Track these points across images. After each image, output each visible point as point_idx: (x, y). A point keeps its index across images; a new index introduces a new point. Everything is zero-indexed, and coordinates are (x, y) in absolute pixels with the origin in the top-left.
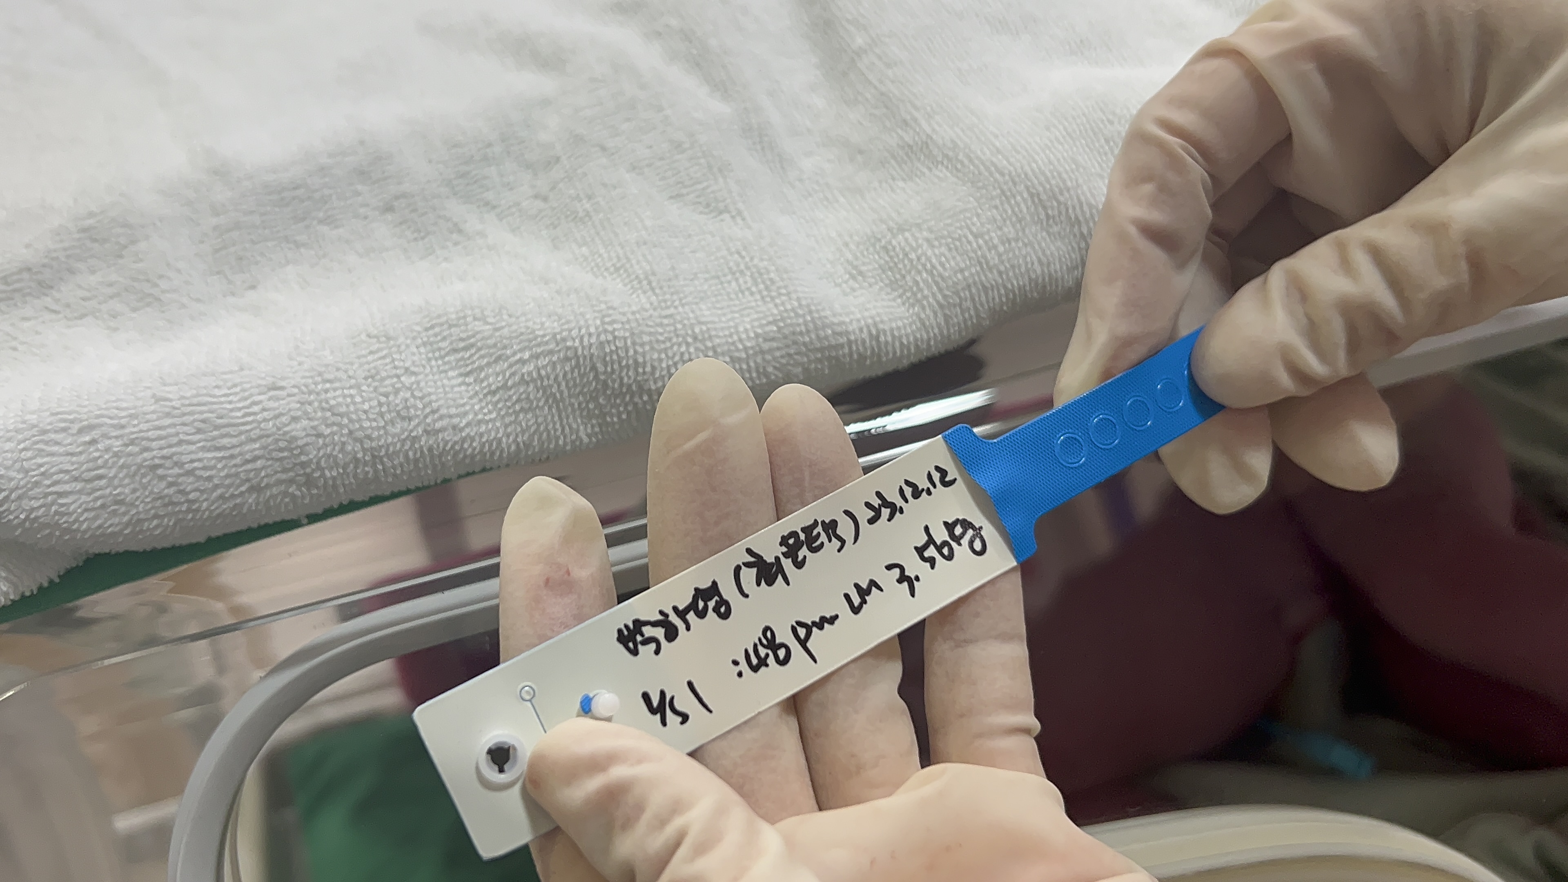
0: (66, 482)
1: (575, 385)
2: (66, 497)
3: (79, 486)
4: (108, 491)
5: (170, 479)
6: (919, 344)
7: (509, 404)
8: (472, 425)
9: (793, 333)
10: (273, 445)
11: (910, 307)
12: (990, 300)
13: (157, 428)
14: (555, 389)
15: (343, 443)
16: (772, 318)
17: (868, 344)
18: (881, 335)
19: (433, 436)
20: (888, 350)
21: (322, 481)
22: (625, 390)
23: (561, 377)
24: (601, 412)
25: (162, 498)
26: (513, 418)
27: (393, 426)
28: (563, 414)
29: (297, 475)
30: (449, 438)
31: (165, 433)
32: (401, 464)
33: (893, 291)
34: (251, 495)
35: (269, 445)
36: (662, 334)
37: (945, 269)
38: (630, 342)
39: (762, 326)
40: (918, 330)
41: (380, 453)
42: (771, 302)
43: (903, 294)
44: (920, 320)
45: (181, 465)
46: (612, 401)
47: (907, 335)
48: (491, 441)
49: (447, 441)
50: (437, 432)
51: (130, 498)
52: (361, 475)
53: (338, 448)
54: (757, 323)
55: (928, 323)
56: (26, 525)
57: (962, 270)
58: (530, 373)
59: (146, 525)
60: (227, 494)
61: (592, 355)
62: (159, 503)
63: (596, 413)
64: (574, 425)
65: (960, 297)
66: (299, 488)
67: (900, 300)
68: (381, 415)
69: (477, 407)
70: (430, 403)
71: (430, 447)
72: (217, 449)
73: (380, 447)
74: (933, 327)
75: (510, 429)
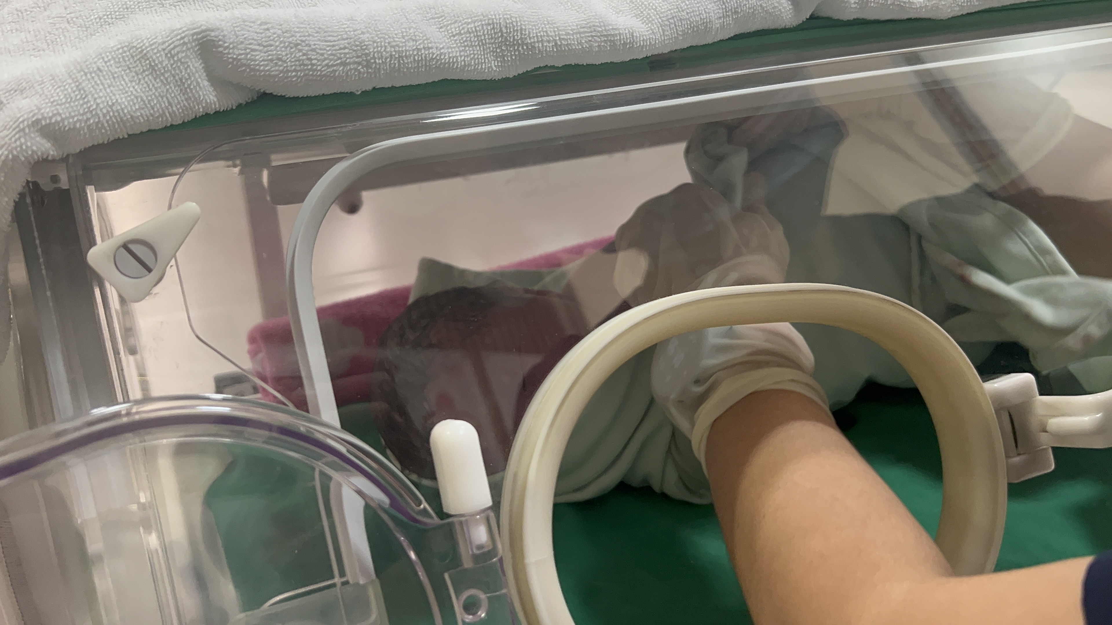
0: (255, 45)
1: (492, 38)
2: (255, 52)
3: (261, 48)
4: (275, 52)
5: (304, 52)
6: (651, 41)
7: (462, 41)
8: (445, 48)
9: (594, 26)
10: (353, 43)
11: (646, 24)
12: (683, 26)
13: (298, 28)
14: (483, 38)
15: (386, 47)
16: (583, 19)
17: (628, 37)
18: (634, 33)
19: (427, 50)
20: (637, 41)
21: (374, 65)
22: (515, 42)
23: (486, 32)
24: (502, 54)
25: (299, 61)
26: (463, 48)
27: (408, 43)
28: (486, 52)
29: (363, 60)
30: (434, 52)
31: (302, 30)
32: (411, 62)
33: (637, 18)
34: (340, 67)
35: (351, 43)
36: (533, 19)
37: (662, 9)
38: (518, 20)
39: (578, 21)
40: (651, 34)
41: (402, 54)
42: (582, 13)
43: (643, 19)
44: (651, 29)
45: (310, 46)
46: (509, 48)
47: (646, 36)
48: (454, 57)
49: (433, 54)
50: (429, 48)
51: (285, 58)
52: (392, 66)
53: (383, 49)
54: (577, 20)
55: (655, 31)
56: (235, 63)
57: (670, 10)
58: (472, 28)
59: (290, 74)
60: (330, 64)
61: (500, 23)
62: (297, 63)
63: (500, 54)
64: (490, 59)
65: (669, 22)
66: (362, 68)
67: (641, 22)
68: (403, 37)
69: (447, 41)
70: (425, 35)
71: (426, 55)
72: (326, 41)
73: (403, 51)
74: (657, 34)
75: (462, 54)
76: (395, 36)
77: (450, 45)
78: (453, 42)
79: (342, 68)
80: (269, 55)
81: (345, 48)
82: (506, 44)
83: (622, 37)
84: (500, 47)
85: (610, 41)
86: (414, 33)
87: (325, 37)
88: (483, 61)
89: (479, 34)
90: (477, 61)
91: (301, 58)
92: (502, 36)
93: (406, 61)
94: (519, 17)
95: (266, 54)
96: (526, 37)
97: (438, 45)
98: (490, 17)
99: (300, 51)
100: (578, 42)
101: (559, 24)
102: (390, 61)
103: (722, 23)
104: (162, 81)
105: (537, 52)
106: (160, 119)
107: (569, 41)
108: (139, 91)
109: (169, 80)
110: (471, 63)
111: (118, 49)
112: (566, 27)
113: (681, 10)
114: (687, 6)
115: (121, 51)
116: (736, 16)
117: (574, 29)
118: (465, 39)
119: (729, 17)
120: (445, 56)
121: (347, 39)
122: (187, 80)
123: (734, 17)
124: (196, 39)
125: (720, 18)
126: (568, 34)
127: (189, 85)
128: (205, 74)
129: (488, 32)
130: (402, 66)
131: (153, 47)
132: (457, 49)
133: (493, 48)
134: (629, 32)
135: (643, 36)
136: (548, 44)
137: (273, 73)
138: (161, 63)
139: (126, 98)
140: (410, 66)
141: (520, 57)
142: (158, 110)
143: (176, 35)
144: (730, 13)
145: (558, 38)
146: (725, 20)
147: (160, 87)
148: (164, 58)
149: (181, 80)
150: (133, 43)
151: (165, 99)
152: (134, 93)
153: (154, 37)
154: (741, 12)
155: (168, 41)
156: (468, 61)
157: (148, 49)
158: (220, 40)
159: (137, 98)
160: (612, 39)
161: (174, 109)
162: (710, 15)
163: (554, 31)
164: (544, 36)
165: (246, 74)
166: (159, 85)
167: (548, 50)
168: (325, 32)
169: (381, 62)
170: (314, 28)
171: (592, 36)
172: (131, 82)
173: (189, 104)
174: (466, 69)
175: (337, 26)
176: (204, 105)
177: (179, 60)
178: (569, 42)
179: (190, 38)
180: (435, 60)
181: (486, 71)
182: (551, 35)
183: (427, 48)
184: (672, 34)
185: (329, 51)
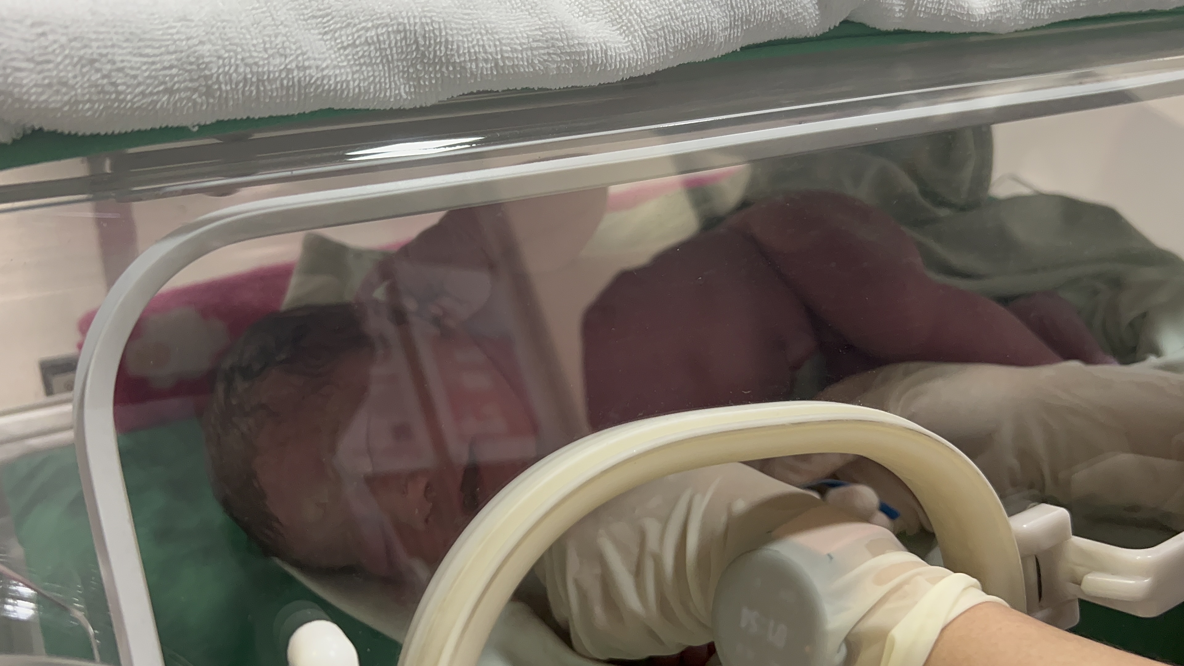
0: (21, 60)
1: (402, 52)
2: (20, 72)
3: (31, 66)
4: (55, 73)
5: (105, 72)
6: (631, 62)
7: (356, 57)
8: (330, 68)
9: (552, 39)
10: (185, 59)
11: (626, 36)
12: (676, 40)
13: (95, 32)
14: (388, 52)
15: (237, 65)
16: (538, 27)
17: (600, 55)
18: (609, 51)
19: (302, 71)
20: (612, 62)
21: (218, 93)
22: (437, 61)
23: (393, 44)
24: (417, 76)
25: (97, 86)
26: (358, 68)
27: (273, 59)
28: (392, 73)
29: (200, 85)
30: (313, 74)
31: (101, 37)
32: (277, 89)
33: (613, 25)
34: (164, 95)
35: (182, 58)
36: (464, 25)
37: (648, 14)
38: (442, 26)
39: (531, 31)
40: (631, 52)
41: (263, 77)
42: (536, 17)
43: (621, 27)
44: (632, 45)
45: (113, 62)
46: (427, 68)
47: (624, 54)
48: (342, 82)
49: (312, 77)
50: (305, 68)
51: (71, 82)
52: (247, 94)
53: (233, 69)
54: (528, 29)
55: (637, 49)
57: (659, 17)
58: (372, 37)
59: (81, 106)
60: (148, 91)
61: (416, 31)
62: (93, 90)
63: (414, 76)
64: (398, 83)
65: (658, 34)
66: (200, 96)
67: (619, 32)
69: (333, 56)
70: (300, 47)
71: (300, 79)
72: (141, 55)
73: (264, 73)
74: (640, 53)
75: (356, 76)
76: (253, 49)
77: (339, 62)
78: (343, 57)
79: (166, 97)
80: (44, 78)
81: (171, 67)
82: (422, 61)
83: (591, 56)
84: (414, 65)
85: (574, 61)
86: (283, 43)
87: (139, 48)
88: (388, 86)
89: (382, 46)
90: (378, 86)
91: (100, 82)
92: (417, 49)
93: (269, 88)
94: (444, 21)
95: (41, 76)
96: (452, 53)
97: (319, 63)
98: (401, 20)
99: (98, 70)
100: (528, 62)
101: (502, 35)
102: (245, 86)
103: (728, 36)
105: (469, 75)
107: (515, 60)
110: (370, 88)
112: (512, 39)
113: (674, 17)
114: (683, 11)
116: (747, 27)
117: (524, 44)
118: (360, 54)
119: (738, 28)
120: (330, 80)
121: (175, 52)
123: (745, 28)
125: (726, 29)
126: (514, 50)
129: (396, 43)
130: (262, 94)
132: (349, 70)
133: (404, 67)
134: (601, 48)
135: (620, 54)
136: (484, 65)
137: (51, 106)
140: (275, 94)
141: (442, 81)
144: (740, 23)
145: (499, 57)
146: (732, 32)
154: (754, 21)
156: (364, 87)
160: (578, 59)
162: (714, 25)
163: (495, 46)
164: (480, 52)
165: (6, 106)
167: (485, 73)
168: (140, 40)
169: (229, 88)
170: (123, 33)
171: (549, 54)
174: (362, 98)
175: (159, 30)
178: (516, 62)
180: (314, 86)
181: (392, 100)
182: (490, 51)
183: (301, 69)
184: (661, 51)
185: (146, 70)
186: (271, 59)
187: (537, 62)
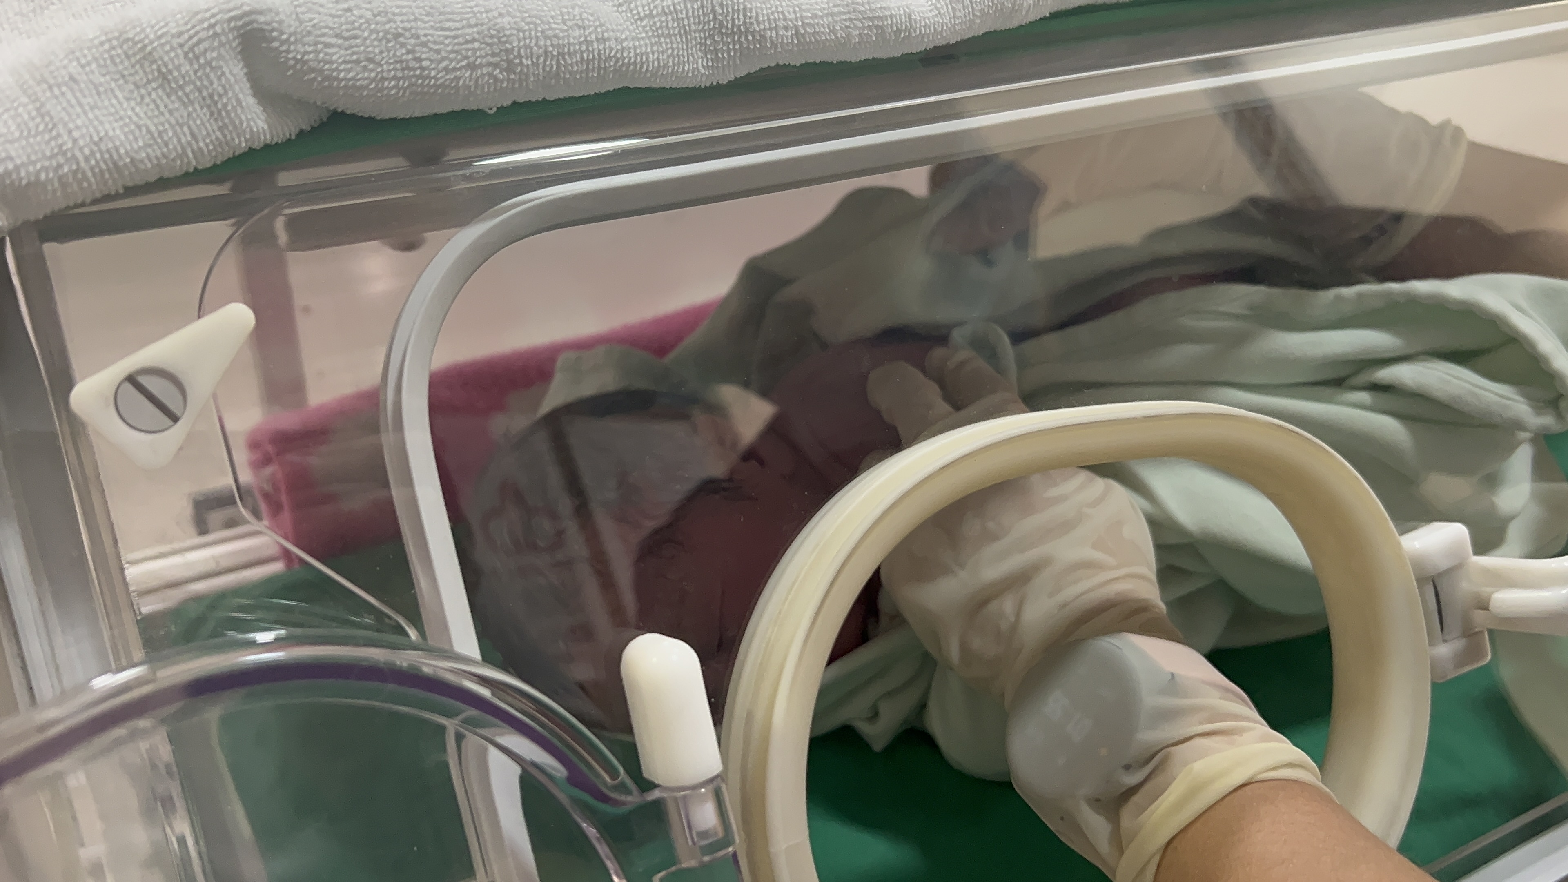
0: (330, 36)
1: (699, 23)
2: (330, 48)
3: (340, 41)
4: (362, 48)
5: (409, 47)
6: (936, 26)
7: (654, 28)
8: (629, 40)
10: (486, 32)
13: (398, 7)
14: (686, 22)
15: (537, 37)
17: (903, 20)
18: (913, 15)
19: (602, 43)
20: (916, 27)
21: (519, 69)
22: (735, 30)
23: (690, 14)
24: (715, 48)
25: (401, 62)
26: (656, 39)
27: (572, 31)
28: (690, 45)
29: (502, 60)
30: (613, 46)
31: (404, 11)
32: (577, 62)
34: (467, 71)
35: (483, 31)
40: (936, 16)
41: (564, 49)
44: (937, 8)
45: (418, 37)
46: (725, 39)
47: (929, 18)
48: (642, 54)
49: (611, 49)
50: (604, 40)
51: (378, 58)
52: (548, 69)
53: (534, 41)
55: (942, 12)
56: (299, 66)
58: (668, 7)
59: (386, 83)
60: (450, 67)
62: (398, 66)
63: (712, 48)
64: (696, 57)
66: (501, 73)
68: (564, 22)
69: (631, 28)
70: (598, 19)
71: (599, 50)
72: (443, 29)
73: (564, 45)
74: (945, 16)
75: (655, 48)
76: (552, 21)
77: (637, 34)
78: (641, 29)
79: (469, 73)
80: (353, 54)
81: (474, 40)
82: (720, 32)
83: (895, 21)
84: (712, 37)
85: (877, 27)
86: (581, 15)
87: (440, 22)
88: (686, 60)
89: (680, 16)
90: (677, 59)
91: (404, 57)
92: (715, 18)
93: (569, 62)
95: (349, 52)
96: (751, 21)
97: (618, 34)
99: (403, 45)
100: (829, 28)
102: (545, 61)
104: (180, 99)
105: (769, 45)
106: (179, 162)
107: (816, 27)
108: (142, 115)
109: (192, 97)
110: (668, 62)
111: (102, 44)
115: (107, 46)
117: (824, 9)
118: (658, 24)
120: (629, 52)
121: (476, 25)
122: (220, 96)
124: (235, 28)
126: (815, 16)
127: (225, 105)
128: (248, 85)
129: (693, 12)
130: (563, 69)
131: (163, 41)
132: (648, 42)
133: (701, 39)
134: (904, 11)
135: (924, 18)
136: (785, 33)
137: (359, 83)
138: (178, 68)
139: (121, 128)
140: (575, 69)
141: (741, 53)
142: (175, 149)
143: (202, 21)
145: (800, 23)
147: (177, 109)
148: (182, 61)
149: (211, 96)
150: (126, 32)
151: (185, 129)
152: (135, 119)
153: (162, 24)
155: (188, 30)
156: (663, 60)
157: (155, 44)
158: (273, 30)
159: (139, 127)
160: (880, 24)
161: (202, 144)
163: (795, 12)
164: (779, 19)
165: (316, 84)
166: (177, 105)
167: (786, 42)
168: (441, 14)
169: (530, 63)
170: (423, 7)
171: (851, 20)
172: (128, 99)
173: (225, 136)
174: (661, 73)
176: (248, 136)
177: (209, 63)
178: (817, 30)
179: (225, 26)
180: (614, 60)
181: (690, 75)
182: (790, 17)
183: (601, 41)
184: (967, 15)
185: (448, 45)
186: (570, 31)
187: (838, 28)
